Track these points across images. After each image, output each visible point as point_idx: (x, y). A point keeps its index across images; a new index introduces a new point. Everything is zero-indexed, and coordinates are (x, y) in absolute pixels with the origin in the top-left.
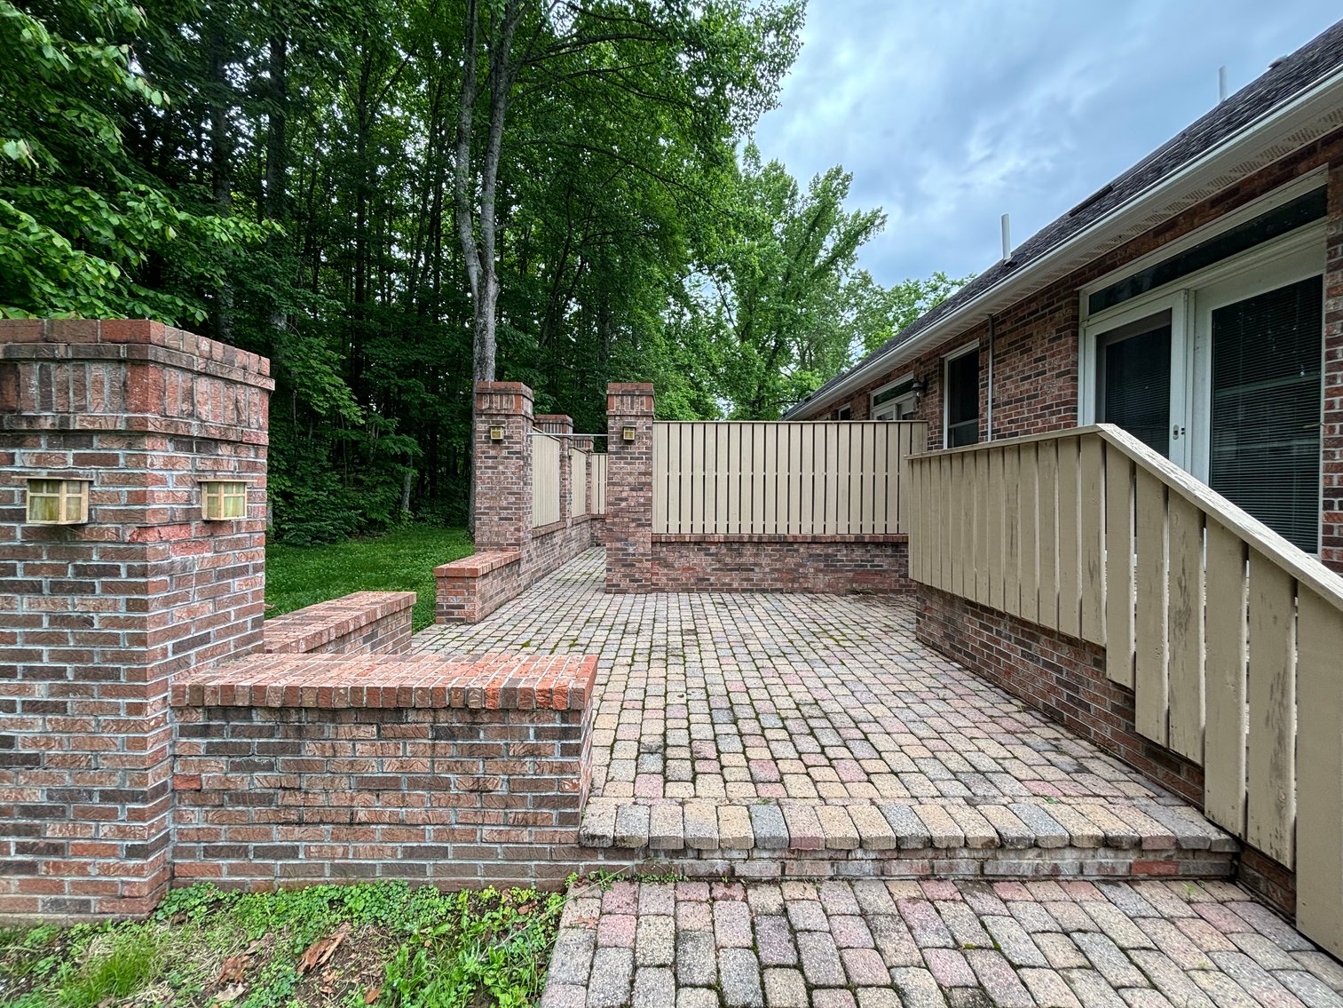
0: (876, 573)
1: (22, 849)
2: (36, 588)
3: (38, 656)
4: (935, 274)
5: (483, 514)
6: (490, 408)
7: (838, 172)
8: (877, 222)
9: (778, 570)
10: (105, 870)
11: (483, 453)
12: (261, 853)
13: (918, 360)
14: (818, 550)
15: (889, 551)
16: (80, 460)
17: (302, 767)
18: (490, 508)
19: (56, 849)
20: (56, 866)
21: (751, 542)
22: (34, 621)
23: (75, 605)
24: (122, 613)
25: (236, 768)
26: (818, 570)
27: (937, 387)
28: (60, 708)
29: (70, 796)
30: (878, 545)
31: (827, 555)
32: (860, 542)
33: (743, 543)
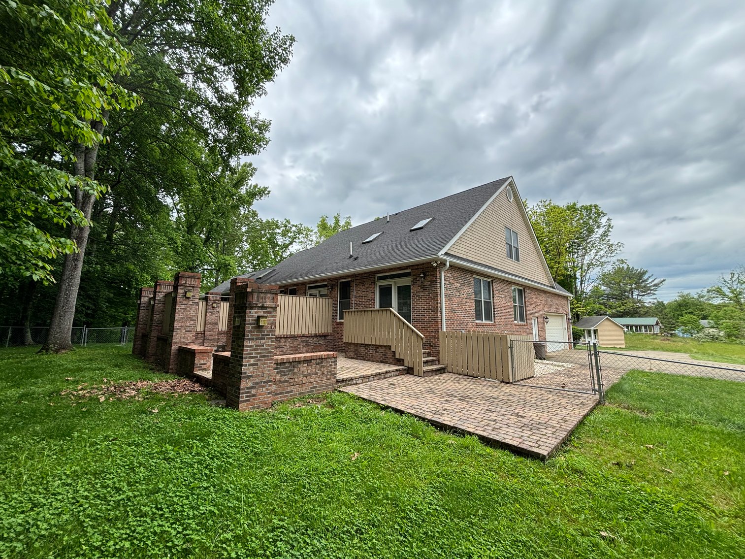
0: (320, 346)
1: (247, 397)
2: (253, 339)
3: (252, 354)
4: (285, 219)
5: (178, 329)
6: (185, 283)
7: (250, 165)
8: (266, 192)
9: (291, 347)
10: (264, 398)
11: (180, 302)
12: (286, 393)
13: (329, 279)
14: (304, 339)
15: (323, 338)
16: (264, 313)
17: (294, 374)
18: (181, 326)
19: (254, 395)
20: (254, 399)
21: (284, 337)
22: (252, 346)
23: (262, 342)
24: (270, 343)
25: (282, 376)
26: (303, 346)
27: (336, 288)
28: (256, 364)
29: (257, 383)
30: (320, 336)
31: (306, 341)
32: (316, 336)
33: (281, 338)
